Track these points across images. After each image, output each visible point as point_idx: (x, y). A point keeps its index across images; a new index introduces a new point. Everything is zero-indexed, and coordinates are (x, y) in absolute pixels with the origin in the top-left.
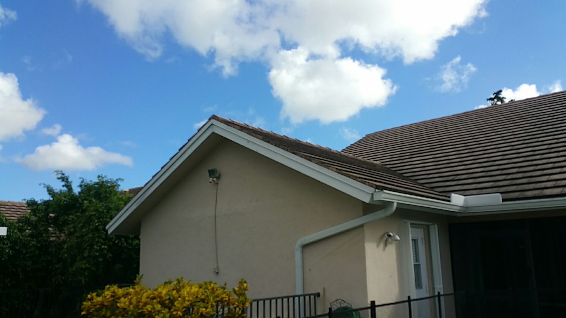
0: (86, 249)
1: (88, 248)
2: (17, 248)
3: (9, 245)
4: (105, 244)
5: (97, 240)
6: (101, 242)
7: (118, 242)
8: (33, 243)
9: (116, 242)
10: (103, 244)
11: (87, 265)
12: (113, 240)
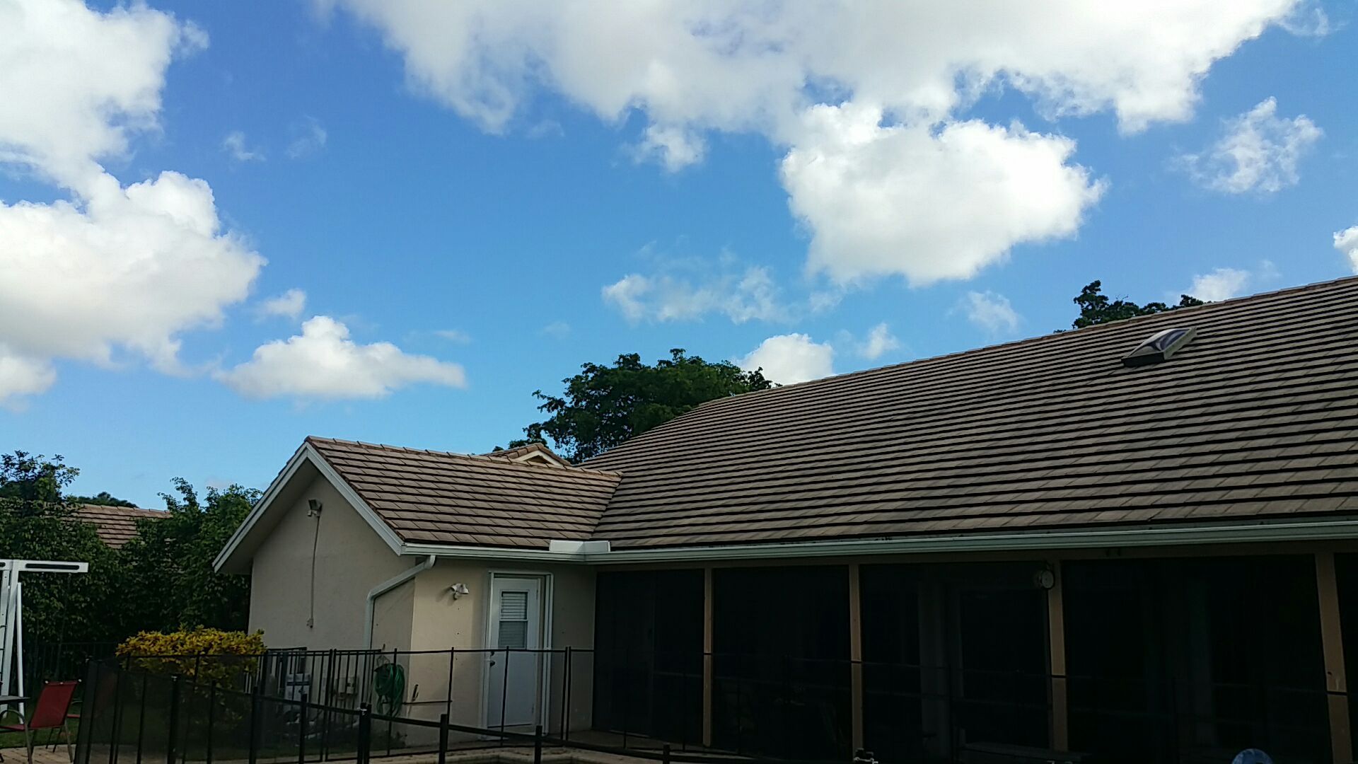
0: (196, 590)
1: (198, 589)
2: (117, 585)
3: (106, 581)
4: (219, 585)
5: (209, 579)
6: (214, 582)
7: (236, 583)
8: (137, 579)
9: (234, 582)
10: (216, 585)
11: (196, 612)
12: (230, 580)
